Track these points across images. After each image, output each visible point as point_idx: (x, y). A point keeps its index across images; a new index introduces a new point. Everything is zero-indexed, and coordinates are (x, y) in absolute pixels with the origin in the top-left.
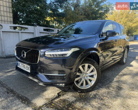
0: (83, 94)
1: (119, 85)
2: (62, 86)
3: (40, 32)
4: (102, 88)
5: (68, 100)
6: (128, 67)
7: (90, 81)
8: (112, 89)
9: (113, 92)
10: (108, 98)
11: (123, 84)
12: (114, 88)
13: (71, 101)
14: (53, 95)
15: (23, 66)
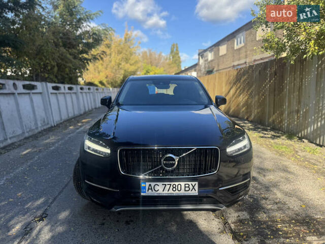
15: (172, 187)
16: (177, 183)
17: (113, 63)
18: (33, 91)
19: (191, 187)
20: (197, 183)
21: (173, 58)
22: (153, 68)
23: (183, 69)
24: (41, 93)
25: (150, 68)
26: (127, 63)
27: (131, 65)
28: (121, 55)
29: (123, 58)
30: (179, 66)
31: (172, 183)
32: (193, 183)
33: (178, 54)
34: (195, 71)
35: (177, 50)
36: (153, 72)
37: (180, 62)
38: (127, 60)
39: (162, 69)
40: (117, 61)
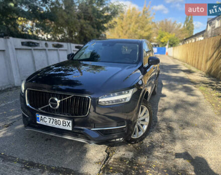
0: (137, 145)
1: (166, 124)
2: (119, 141)
3: (16, 49)
4: (151, 131)
5: (125, 156)
6: (162, 98)
7: (142, 125)
8: (163, 131)
9: (166, 134)
10: (166, 143)
11: (171, 123)
12: (164, 130)
13: (130, 158)
14: (101, 154)
15: (54, 122)
16: (58, 119)
17: (131, 30)
18: (60, 49)
19: (67, 124)
20: (71, 121)
21: (187, 25)
22: (166, 34)
23: (194, 34)
24: (66, 50)
25: (164, 34)
26: (142, 30)
27: (145, 31)
28: (138, 24)
29: (139, 26)
30: (191, 32)
31: (55, 119)
32: (69, 121)
33: (192, 22)
34: (203, 36)
35: (191, 19)
36: (166, 37)
37: (193, 29)
38: (142, 28)
39: (174, 34)
40: (134, 29)
